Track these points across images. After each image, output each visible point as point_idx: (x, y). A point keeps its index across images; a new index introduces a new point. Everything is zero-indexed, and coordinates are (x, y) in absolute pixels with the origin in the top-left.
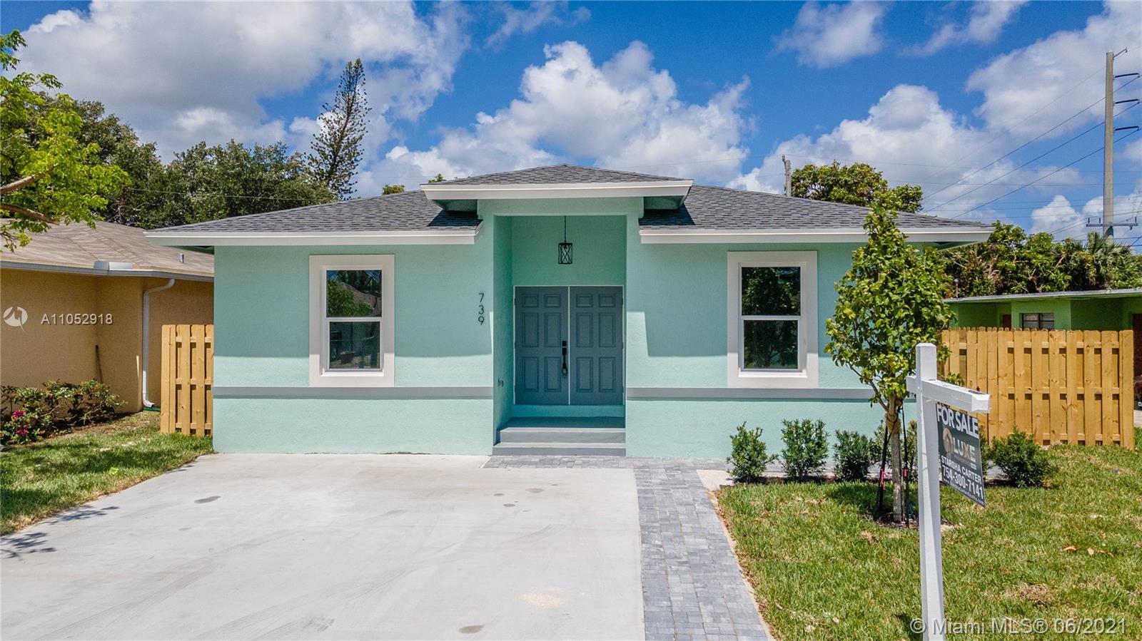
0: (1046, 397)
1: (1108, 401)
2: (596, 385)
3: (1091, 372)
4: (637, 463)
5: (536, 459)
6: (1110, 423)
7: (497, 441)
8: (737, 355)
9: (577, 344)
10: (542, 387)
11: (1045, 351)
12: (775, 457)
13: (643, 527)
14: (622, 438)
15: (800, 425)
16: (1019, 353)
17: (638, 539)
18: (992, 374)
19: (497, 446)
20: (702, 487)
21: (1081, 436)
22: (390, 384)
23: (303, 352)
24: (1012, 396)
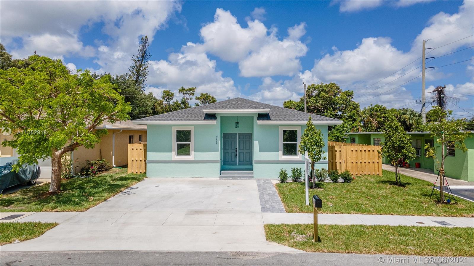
0: (361, 163)
1: (376, 163)
2: (245, 160)
3: (372, 156)
4: (257, 179)
5: (230, 178)
6: (376, 169)
7: (220, 174)
8: (281, 152)
9: (240, 149)
10: (230, 161)
11: (361, 151)
12: (289, 177)
13: (259, 190)
14: (253, 173)
15: (295, 169)
16: (354, 151)
17: (258, 192)
18: (348, 157)
19: (221, 175)
20: (272, 183)
21: (369, 173)
22: (193, 159)
23: (171, 151)
24: (352, 163)
